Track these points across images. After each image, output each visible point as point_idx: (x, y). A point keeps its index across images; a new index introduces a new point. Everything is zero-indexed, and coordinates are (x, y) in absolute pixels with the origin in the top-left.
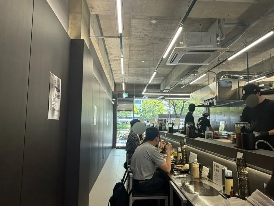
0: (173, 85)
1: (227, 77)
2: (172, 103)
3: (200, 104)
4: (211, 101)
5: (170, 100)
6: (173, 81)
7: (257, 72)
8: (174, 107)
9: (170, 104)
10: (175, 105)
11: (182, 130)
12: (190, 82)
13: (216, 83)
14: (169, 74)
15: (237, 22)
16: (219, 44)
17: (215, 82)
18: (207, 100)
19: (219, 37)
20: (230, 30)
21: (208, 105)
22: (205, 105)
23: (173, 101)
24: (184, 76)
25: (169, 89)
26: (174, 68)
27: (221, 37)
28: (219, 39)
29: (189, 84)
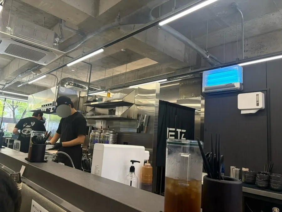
0: (10, 81)
1: (72, 85)
2: (12, 104)
3: (37, 109)
4: (48, 107)
5: (5, 99)
6: (10, 76)
7: (101, 86)
8: (14, 109)
9: (5, 104)
10: (15, 107)
11: (11, 138)
12: (29, 81)
13: (57, 88)
14: (5, 66)
15: (77, 29)
16: (56, 45)
17: (55, 87)
18: (44, 106)
19: (57, 37)
20: (72, 36)
21: (45, 111)
22: (42, 111)
23: (13, 101)
24: (23, 73)
25: (4, 85)
26: (13, 60)
27: (60, 39)
28: (57, 40)
29: (28, 84)
